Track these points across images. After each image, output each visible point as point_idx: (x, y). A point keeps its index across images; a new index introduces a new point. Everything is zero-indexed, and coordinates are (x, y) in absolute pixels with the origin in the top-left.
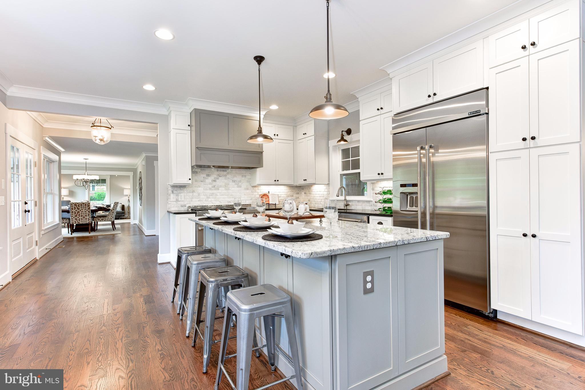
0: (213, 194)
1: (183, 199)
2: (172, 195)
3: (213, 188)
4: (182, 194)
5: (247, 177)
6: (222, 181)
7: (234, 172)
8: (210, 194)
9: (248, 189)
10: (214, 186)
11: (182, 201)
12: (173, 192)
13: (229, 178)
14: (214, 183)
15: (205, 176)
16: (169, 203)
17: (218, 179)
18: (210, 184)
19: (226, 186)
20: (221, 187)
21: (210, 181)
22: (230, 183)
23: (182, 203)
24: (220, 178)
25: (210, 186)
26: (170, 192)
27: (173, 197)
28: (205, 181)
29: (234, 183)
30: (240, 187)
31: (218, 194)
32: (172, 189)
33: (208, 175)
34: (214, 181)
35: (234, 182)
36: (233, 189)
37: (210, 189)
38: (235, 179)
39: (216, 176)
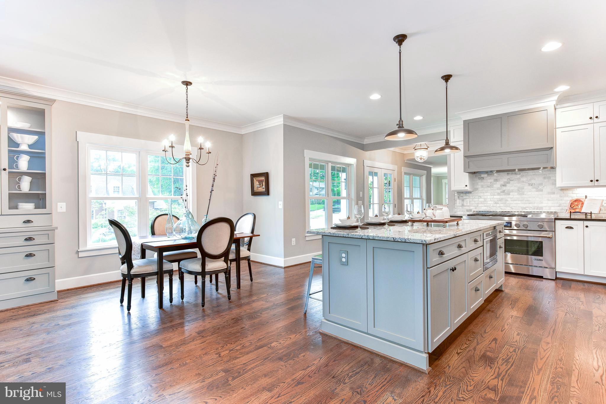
0: (502, 199)
1: (469, 204)
2: (458, 201)
3: (502, 194)
4: (467, 200)
5: (551, 179)
6: (513, 186)
7: (532, 174)
8: (499, 200)
9: (554, 193)
10: (504, 191)
11: (468, 206)
12: (459, 197)
13: (523, 182)
14: (504, 188)
15: (492, 181)
16: (456, 207)
17: (508, 183)
18: (498, 189)
19: (520, 191)
20: (512, 191)
21: (499, 186)
22: (525, 187)
23: (468, 208)
24: (511, 182)
25: (499, 191)
26: (456, 197)
27: (458, 202)
28: (492, 186)
29: (530, 187)
30: (542, 191)
31: (509, 199)
32: (458, 195)
33: (496, 180)
34: (503, 185)
35: (532, 185)
36: (530, 193)
37: (499, 194)
38: (533, 182)
39: (506, 180)
